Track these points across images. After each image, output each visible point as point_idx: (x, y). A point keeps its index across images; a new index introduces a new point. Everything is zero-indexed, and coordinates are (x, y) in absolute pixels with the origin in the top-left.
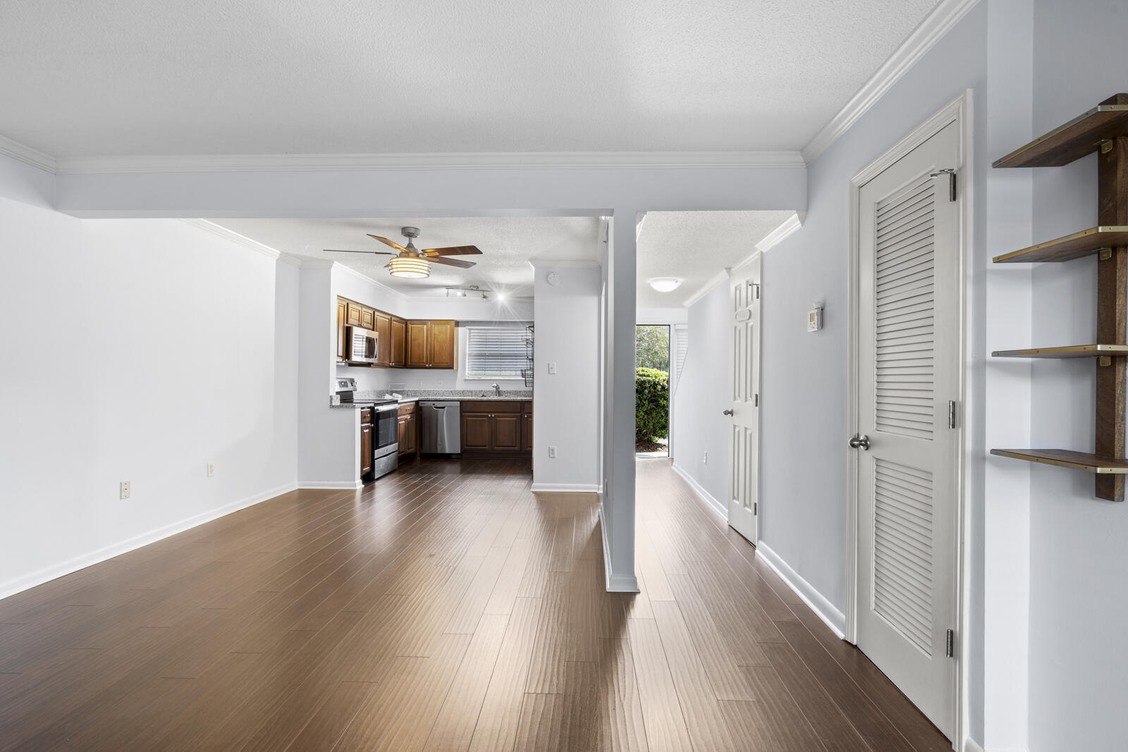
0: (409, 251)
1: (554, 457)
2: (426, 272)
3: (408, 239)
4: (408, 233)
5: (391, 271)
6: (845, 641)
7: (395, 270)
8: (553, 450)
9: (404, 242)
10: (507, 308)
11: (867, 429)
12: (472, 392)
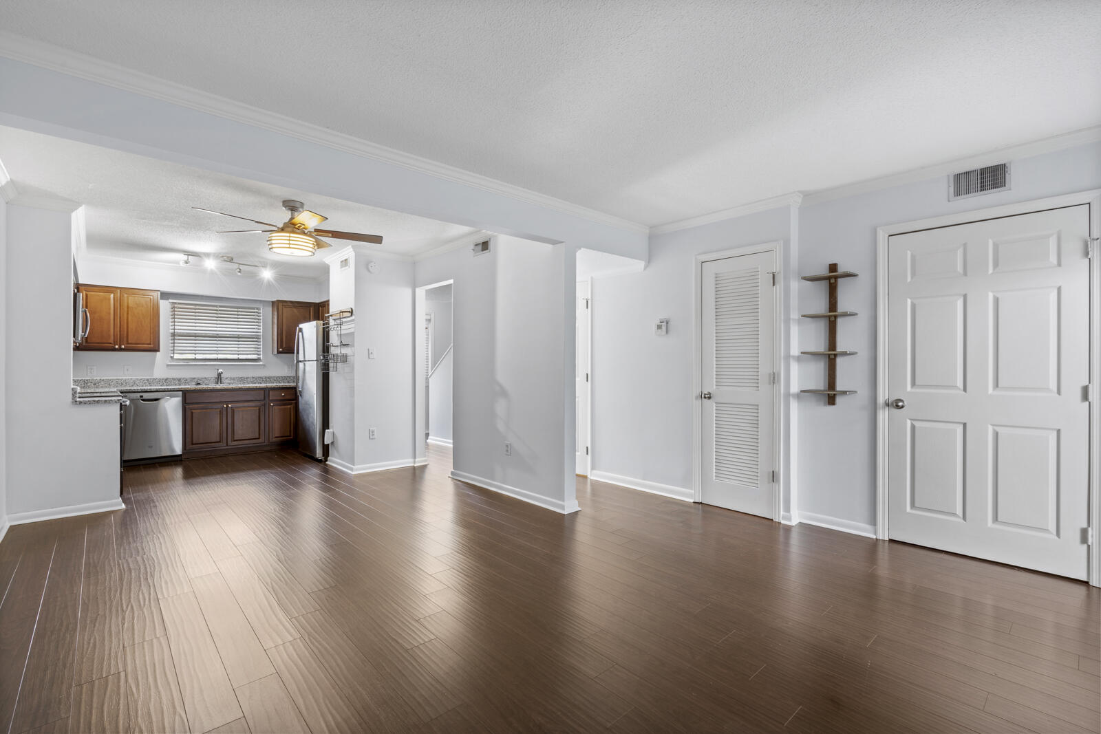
0: (291, 227)
1: (374, 439)
2: (311, 249)
3: (290, 212)
4: (292, 206)
5: (270, 247)
6: (694, 502)
7: (274, 246)
8: (373, 432)
9: (285, 216)
10: (262, 284)
11: (710, 387)
12: (179, 380)
